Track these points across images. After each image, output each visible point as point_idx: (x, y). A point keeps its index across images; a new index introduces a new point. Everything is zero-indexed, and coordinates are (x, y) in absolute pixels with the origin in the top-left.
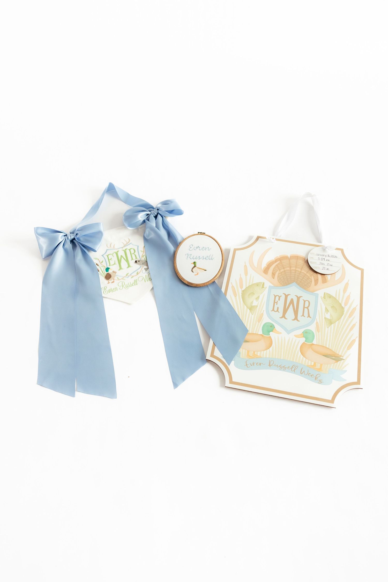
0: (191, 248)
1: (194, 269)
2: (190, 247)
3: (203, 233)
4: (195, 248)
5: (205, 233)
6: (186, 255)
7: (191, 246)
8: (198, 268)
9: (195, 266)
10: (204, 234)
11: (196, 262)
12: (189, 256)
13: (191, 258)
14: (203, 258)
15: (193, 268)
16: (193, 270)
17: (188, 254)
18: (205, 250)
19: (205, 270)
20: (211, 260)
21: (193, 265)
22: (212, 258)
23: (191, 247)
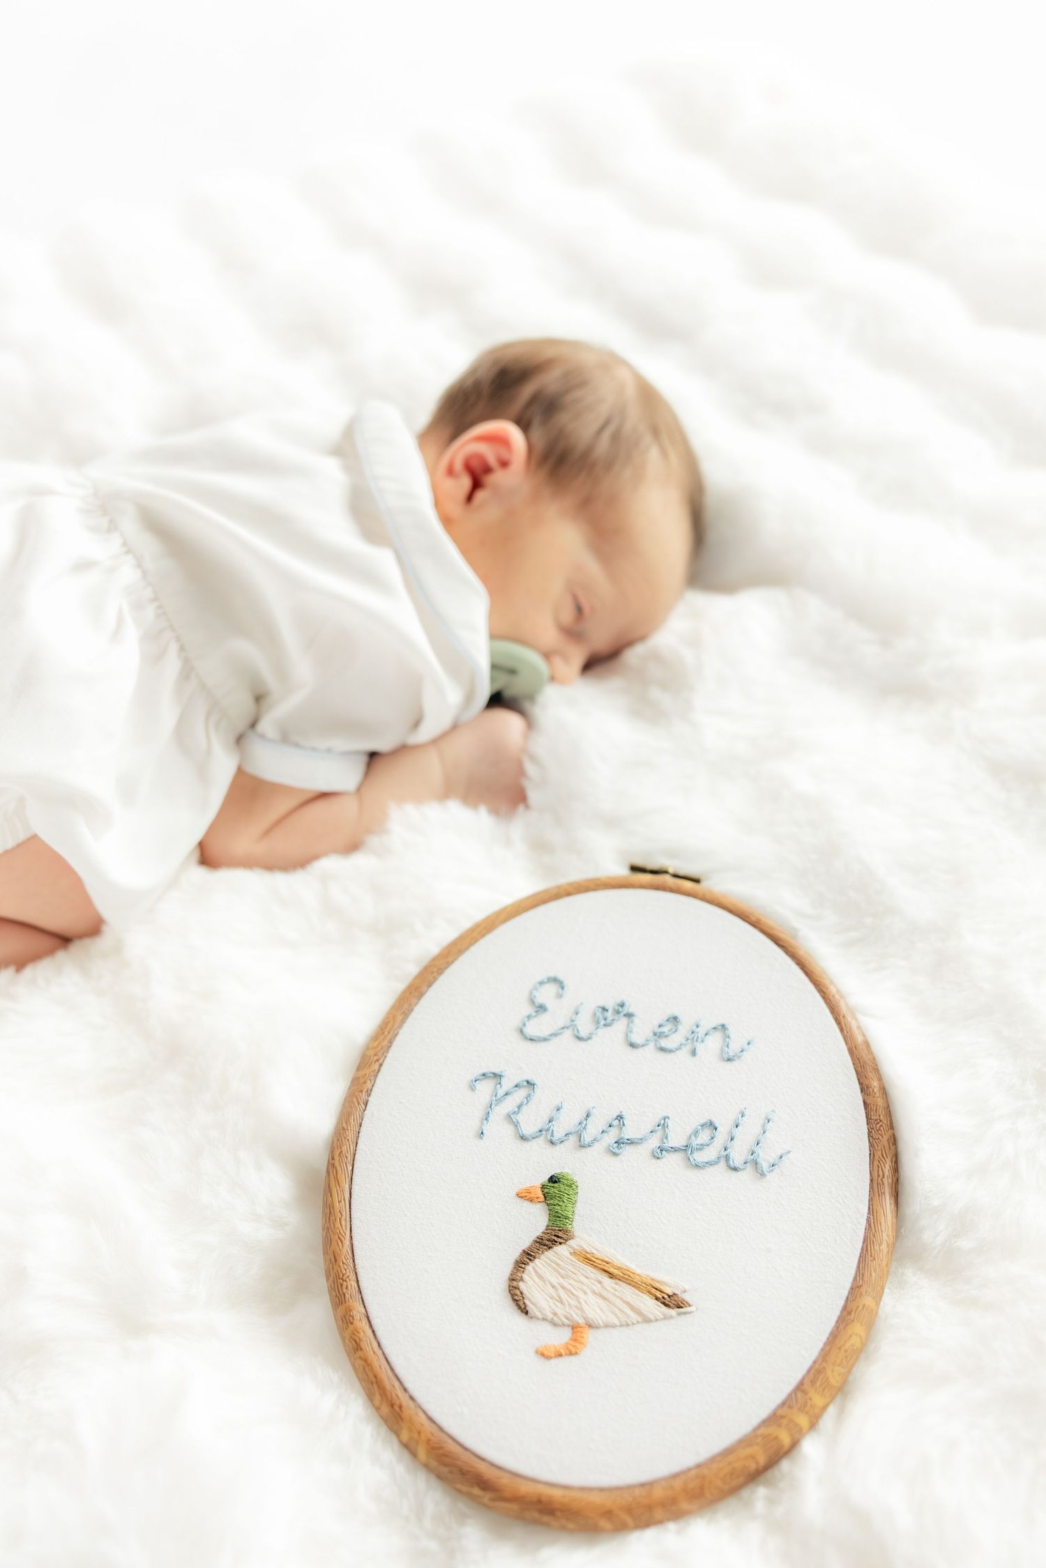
0: (544, 1018)
1: (542, 1263)
2: (532, 1002)
3: (676, 876)
4: (584, 1026)
5: (697, 881)
6: (472, 1088)
7: (546, 995)
8: (588, 1260)
9: (553, 1237)
10: (688, 885)
11: (571, 1185)
12: (509, 1105)
13: (530, 1121)
14: (654, 1142)
15: (528, 1256)
16: (531, 1285)
17: (497, 1076)
18: (684, 1054)
19: (672, 1302)
20: (747, 1175)
21: (536, 1220)
22: (765, 1158)
23: (541, 1008)
